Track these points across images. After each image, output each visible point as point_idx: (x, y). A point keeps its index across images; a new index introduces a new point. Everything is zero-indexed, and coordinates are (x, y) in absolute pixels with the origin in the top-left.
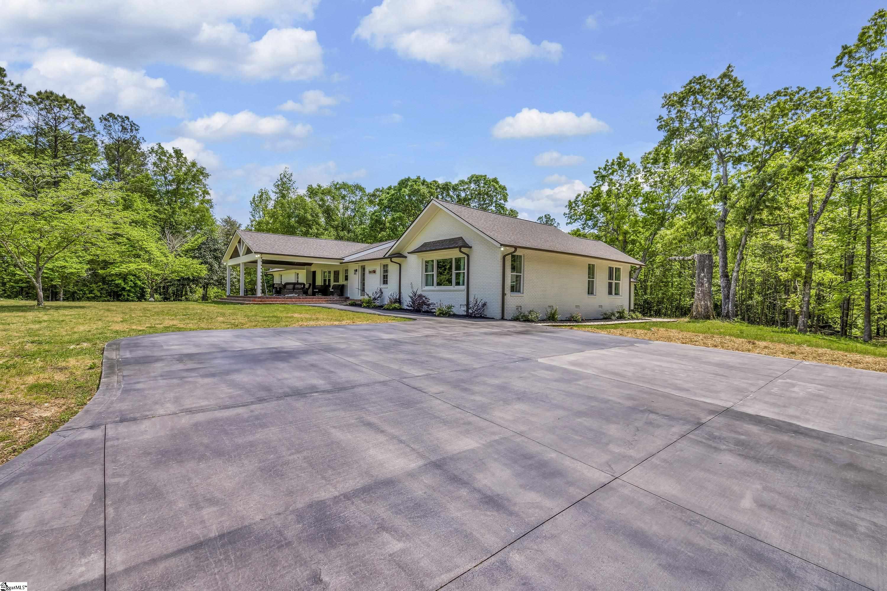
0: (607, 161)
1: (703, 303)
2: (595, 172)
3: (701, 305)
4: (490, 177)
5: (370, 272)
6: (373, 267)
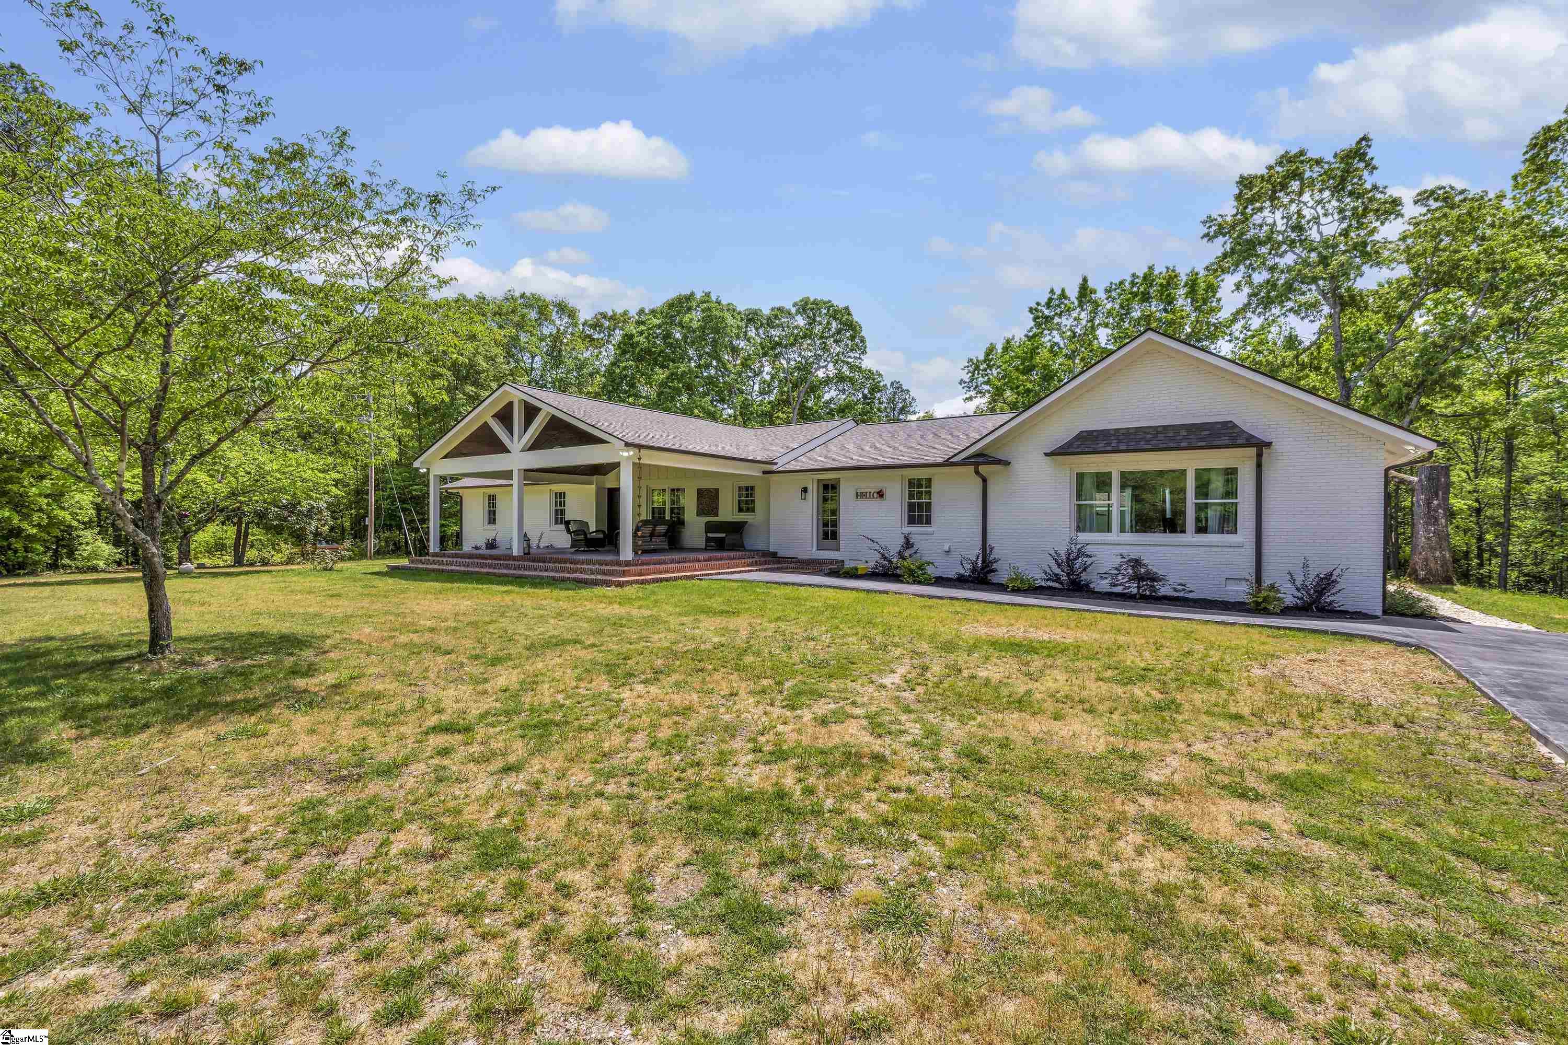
0: (1052, 291)
1: (1438, 554)
2: (1031, 310)
3: (1435, 558)
4: (839, 303)
5: (861, 495)
6: (871, 484)
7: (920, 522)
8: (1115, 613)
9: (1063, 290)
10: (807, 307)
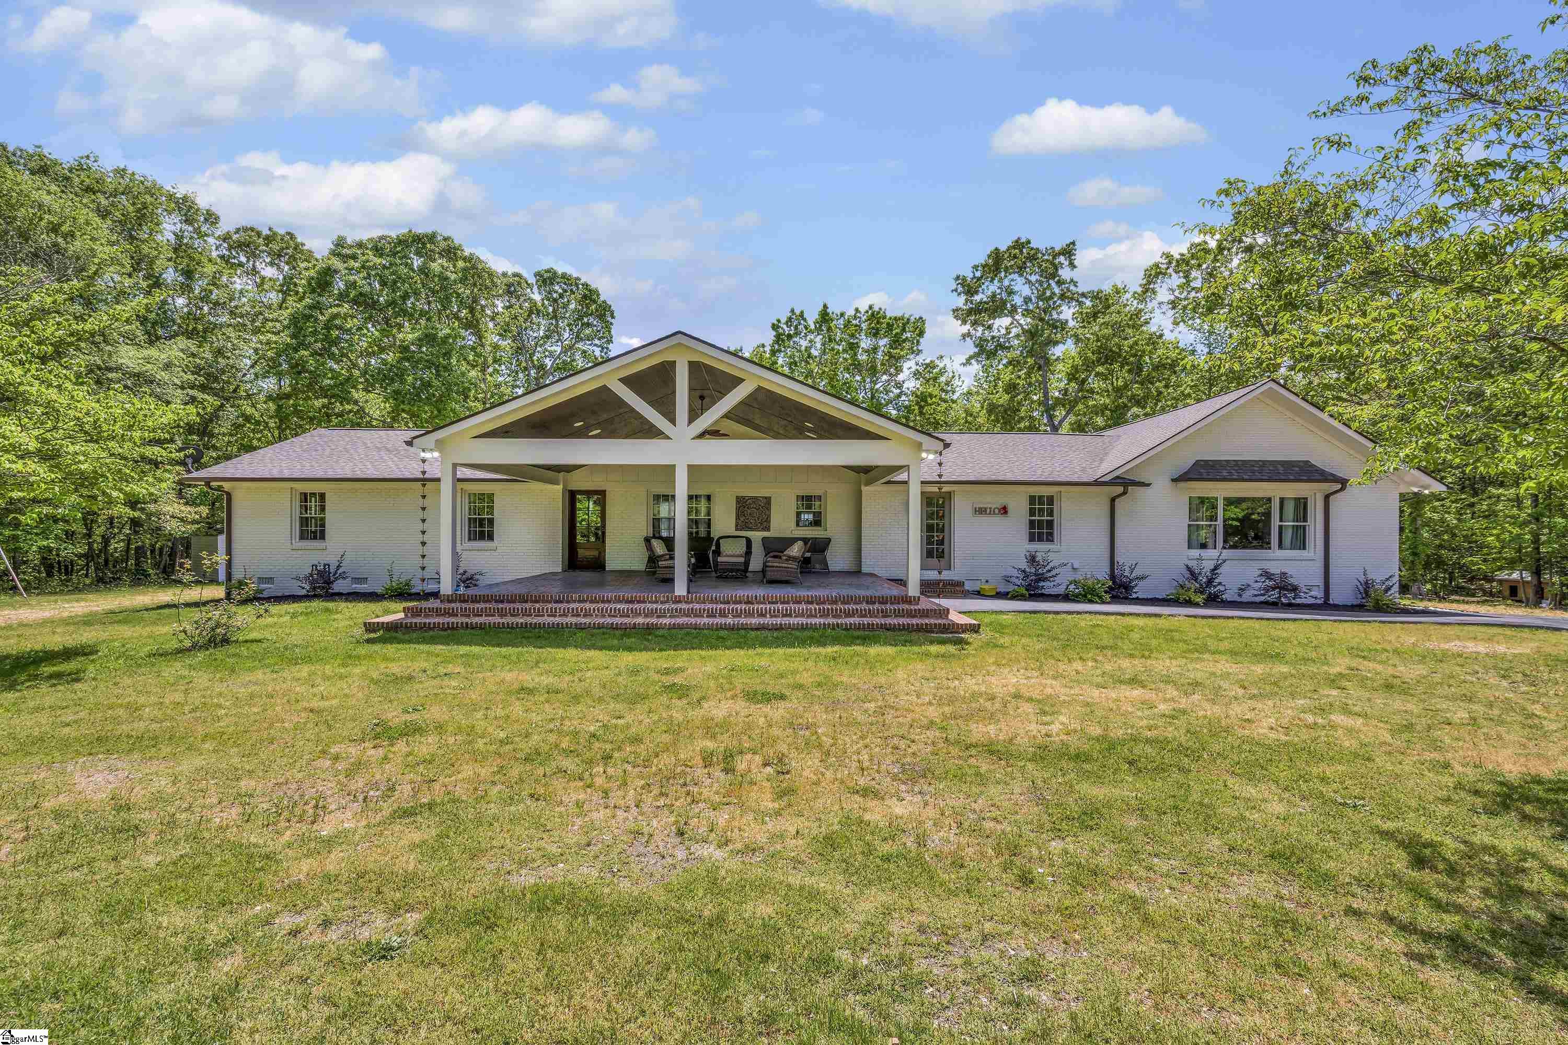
5: (981, 511)
6: (993, 499)
7: (1040, 539)
8: (1395, 622)
9: (802, 312)
10: (547, 279)
